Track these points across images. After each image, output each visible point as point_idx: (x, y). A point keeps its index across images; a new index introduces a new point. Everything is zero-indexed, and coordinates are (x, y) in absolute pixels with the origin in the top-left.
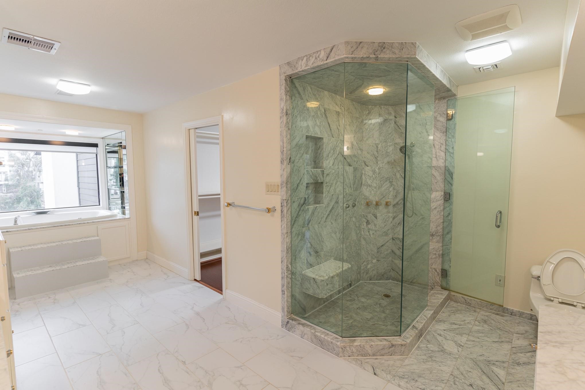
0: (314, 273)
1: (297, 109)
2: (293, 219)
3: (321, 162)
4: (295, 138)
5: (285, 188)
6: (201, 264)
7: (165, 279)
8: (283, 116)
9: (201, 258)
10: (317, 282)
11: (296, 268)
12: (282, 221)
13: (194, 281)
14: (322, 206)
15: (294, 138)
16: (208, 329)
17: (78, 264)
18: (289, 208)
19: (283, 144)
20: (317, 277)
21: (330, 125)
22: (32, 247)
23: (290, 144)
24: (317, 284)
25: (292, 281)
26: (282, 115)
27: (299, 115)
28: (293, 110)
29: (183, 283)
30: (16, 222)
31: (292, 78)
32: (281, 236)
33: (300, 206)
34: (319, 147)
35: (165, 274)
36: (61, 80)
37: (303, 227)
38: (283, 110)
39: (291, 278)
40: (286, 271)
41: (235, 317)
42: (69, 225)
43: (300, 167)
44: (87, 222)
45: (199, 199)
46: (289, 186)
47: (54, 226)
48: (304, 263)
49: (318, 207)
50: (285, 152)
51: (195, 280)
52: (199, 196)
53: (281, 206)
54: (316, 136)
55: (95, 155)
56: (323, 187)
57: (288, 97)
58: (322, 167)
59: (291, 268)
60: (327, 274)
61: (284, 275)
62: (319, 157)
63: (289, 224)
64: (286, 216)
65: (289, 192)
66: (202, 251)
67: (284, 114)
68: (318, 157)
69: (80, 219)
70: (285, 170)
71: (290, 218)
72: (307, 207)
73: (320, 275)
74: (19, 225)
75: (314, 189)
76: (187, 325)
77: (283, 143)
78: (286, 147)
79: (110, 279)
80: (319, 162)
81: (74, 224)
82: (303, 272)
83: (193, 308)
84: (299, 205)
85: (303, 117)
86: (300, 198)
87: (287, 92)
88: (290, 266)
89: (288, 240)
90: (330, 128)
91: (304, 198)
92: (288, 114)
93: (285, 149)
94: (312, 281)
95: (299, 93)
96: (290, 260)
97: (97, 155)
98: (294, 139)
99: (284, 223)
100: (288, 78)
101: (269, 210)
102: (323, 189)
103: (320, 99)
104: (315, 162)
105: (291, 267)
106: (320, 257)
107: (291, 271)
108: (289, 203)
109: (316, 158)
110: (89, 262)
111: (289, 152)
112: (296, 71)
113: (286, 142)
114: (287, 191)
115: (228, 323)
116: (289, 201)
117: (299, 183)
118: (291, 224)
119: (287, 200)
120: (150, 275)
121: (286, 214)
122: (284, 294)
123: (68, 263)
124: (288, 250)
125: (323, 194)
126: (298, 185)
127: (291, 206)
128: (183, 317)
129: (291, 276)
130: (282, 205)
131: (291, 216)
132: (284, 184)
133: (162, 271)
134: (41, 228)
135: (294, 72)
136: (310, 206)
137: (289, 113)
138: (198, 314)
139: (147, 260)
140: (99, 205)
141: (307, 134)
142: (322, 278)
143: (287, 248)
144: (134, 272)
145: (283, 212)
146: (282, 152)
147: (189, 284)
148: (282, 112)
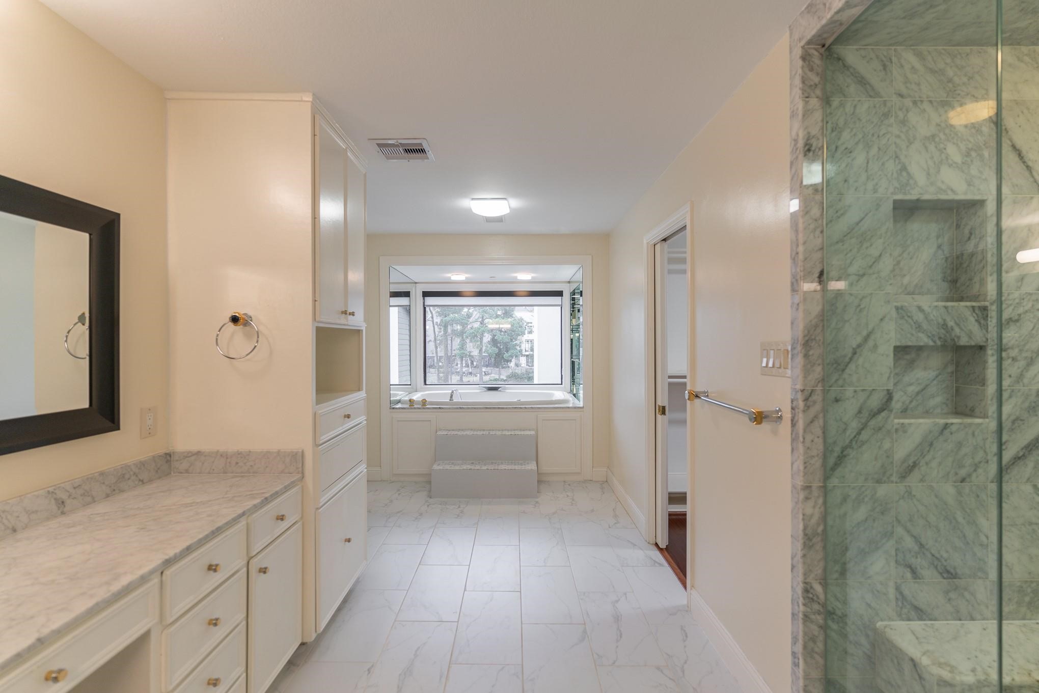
0: (920, 643)
1: (852, 130)
2: (832, 451)
3: (976, 279)
4: (842, 215)
5: (800, 360)
6: (670, 515)
7: (609, 526)
8: (797, 157)
9: (670, 503)
10: (924, 680)
11: (845, 603)
12: (793, 450)
13: (654, 546)
14: (980, 424)
15: (840, 213)
16: (614, 663)
17: (503, 467)
18: (816, 417)
19: (796, 237)
20: (925, 661)
21: (1024, 153)
22: (457, 433)
23: (822, 232)
24: (924, 687)
25: (827, 637)
26: (794, 156)
27: (861, 146)
28: (834, 134)
29: (632, 543)
30: (451, 396)
31: (827, 46)
32: (792, 492)
33: (865, 414)
34: (971, 234)
35: (616, 516)
36: (473, 199)
37: (879, 482)
38: (796, 141)
39: (824, 628)
40: (801, 599)
41: (686, 662)
42: (503, 408)
43: (864, 297)
44: (524, 406)
45: (670, 384)
46: (816, 352)
47: (487, 408)
48: (885, 594)
49: (954, 428)
50: (801, 257)
51: (656, 545)
52: (670, 377)
53: (793, 409)
54: (943, 197)
55: (560, 307)
56: (985, 362)
57: (814, 102)
58: (979, 295)
59: (822, 597)
60: (979, 669)
61: (796, 607)
62: (968, 266)
63: (817, 463)
64: (804, 439)
65: (818, 369)
66: (671, 490)
67: (798, 152)
68: (965, 265)
69: (519, 403)
70: (801, 307)
71: (821, 447)
72: (896, 421)
73: (942, 660)
74: (454, 401)
75: (951, 368)
76: (585, 632)
77: (797, 231)
78: (804, 243)
79: (537, 502)
80: (970, 280)
81: (509, 408)
82: (880, 624)
83: (617, 601)
84: (860, 412)
85: (879, 149)
86: (863, 390)
87: (807, 89)
88: (818, 588)
89: (814, 510)
90: (1024, 162)
91: (885, 392)
92: (813, 148)
93: (801, 249)
94: (907, 667)
95: (862, 82)
96: (818, 571)
97: (561, 308)
98: (839, 217)
99: (799, 457)
100: (816, 50)
101: (759, 418)
102: (984, 368)
103: (965, 79)
104: (954, 282)
105: (826, 593)
106: (966, 594)
107: (824, 606)
108: (815, 402)
109: (957, 270)
110: (513, 467)
111: (818, 255)
112: (829, 16)
113: (805, 229)
114: (809, 366)
115: (662, 672)
116: (818, 397)
117: (859, 346)
118: (824, 465)
119: (807, 393)
120: (593, 511)
121: (805, 431)
122: (796, 665)
123: (492, 463)
124: (810, 539)
125: (984, 384)
126: (858, 350)
127: (825, 411)
128: (588, 614)
129: (825, 620)
130: (794, 405)
131: (825, 442)
132: (799, 348)
133: (614, 510)
134: (472, 408)
135: (824, 22)
136: (913, 421)
137: (820, 145)
138: (617, 618)
139: (605, 484)
140: (562, 384)
141: (899, 197)
142: (945, 674)
143: (809, 531)
144: (573, 500)
145: (795, 424)
146: (794, 259)
147: (642, 549)
148: (795, 149)
